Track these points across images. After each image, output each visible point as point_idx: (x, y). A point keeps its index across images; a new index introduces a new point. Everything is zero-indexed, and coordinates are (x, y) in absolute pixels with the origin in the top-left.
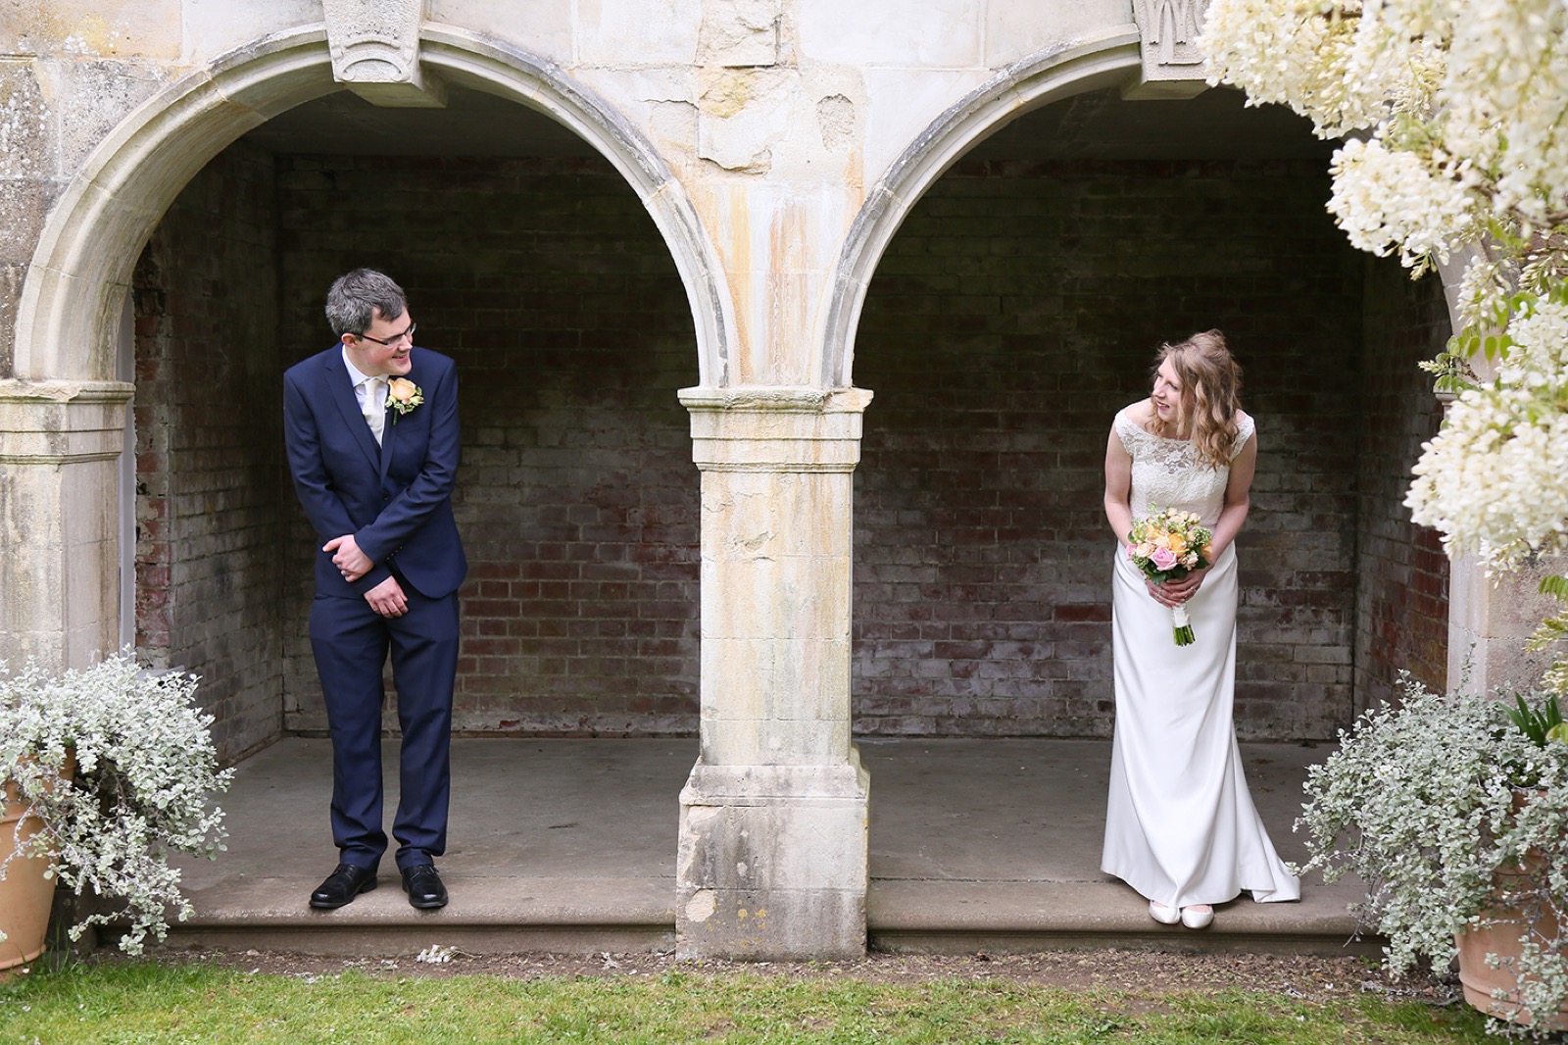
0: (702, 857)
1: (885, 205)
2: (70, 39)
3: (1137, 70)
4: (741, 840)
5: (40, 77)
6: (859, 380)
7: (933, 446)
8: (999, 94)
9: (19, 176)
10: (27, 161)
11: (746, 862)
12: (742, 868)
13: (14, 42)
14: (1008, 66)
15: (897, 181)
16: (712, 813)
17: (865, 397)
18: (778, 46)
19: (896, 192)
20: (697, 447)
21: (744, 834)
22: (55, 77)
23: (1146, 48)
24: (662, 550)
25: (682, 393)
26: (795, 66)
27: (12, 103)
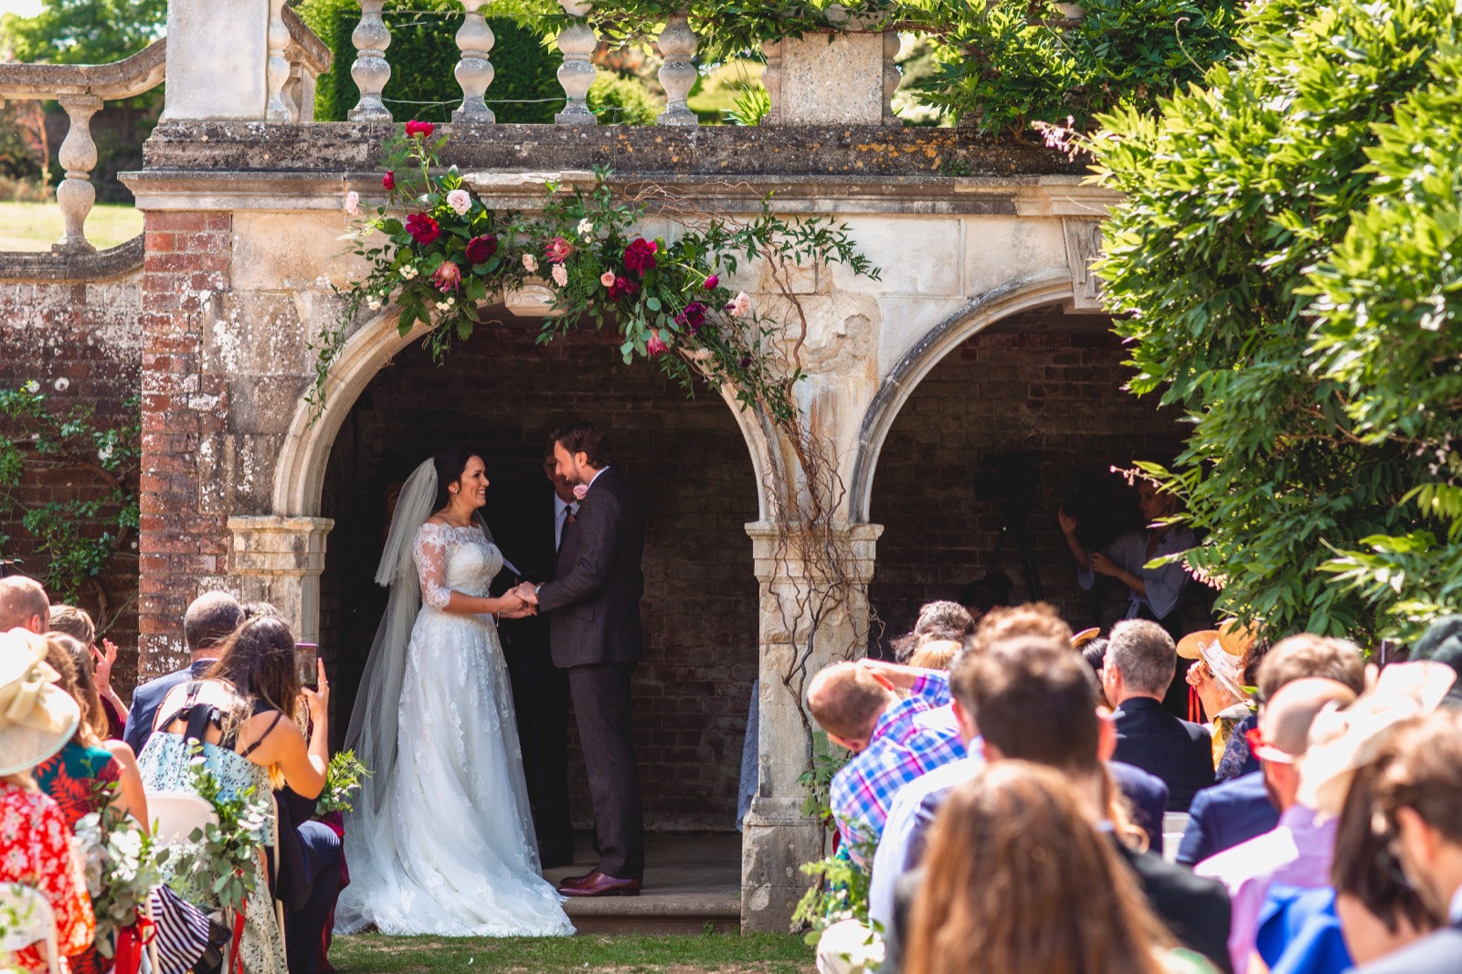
0: (759, 862)
1: (894, 391)
2: (319, 278)
3: (1070, 301)
4: (789, 851)
5: (298, 304)
6: (874, 519)
7: (920, 579)
8: (972, 314)
9: (280, 373)
10: (286, 362)
11: (793, 867)
12: (789, 871)
13: (282, 281)
14: (980, 296)
15: (902, 373)
16: (769, 831)
17: (879, 530)
18: (817, 281)
19: (901, 383)
20: (757, 565)
21: (791, 846)
22: (309, 305)
23: (1076, 286)
24: (682, 669)
25: (747, 526)
26: (828, 293)
27: (278, 322)
